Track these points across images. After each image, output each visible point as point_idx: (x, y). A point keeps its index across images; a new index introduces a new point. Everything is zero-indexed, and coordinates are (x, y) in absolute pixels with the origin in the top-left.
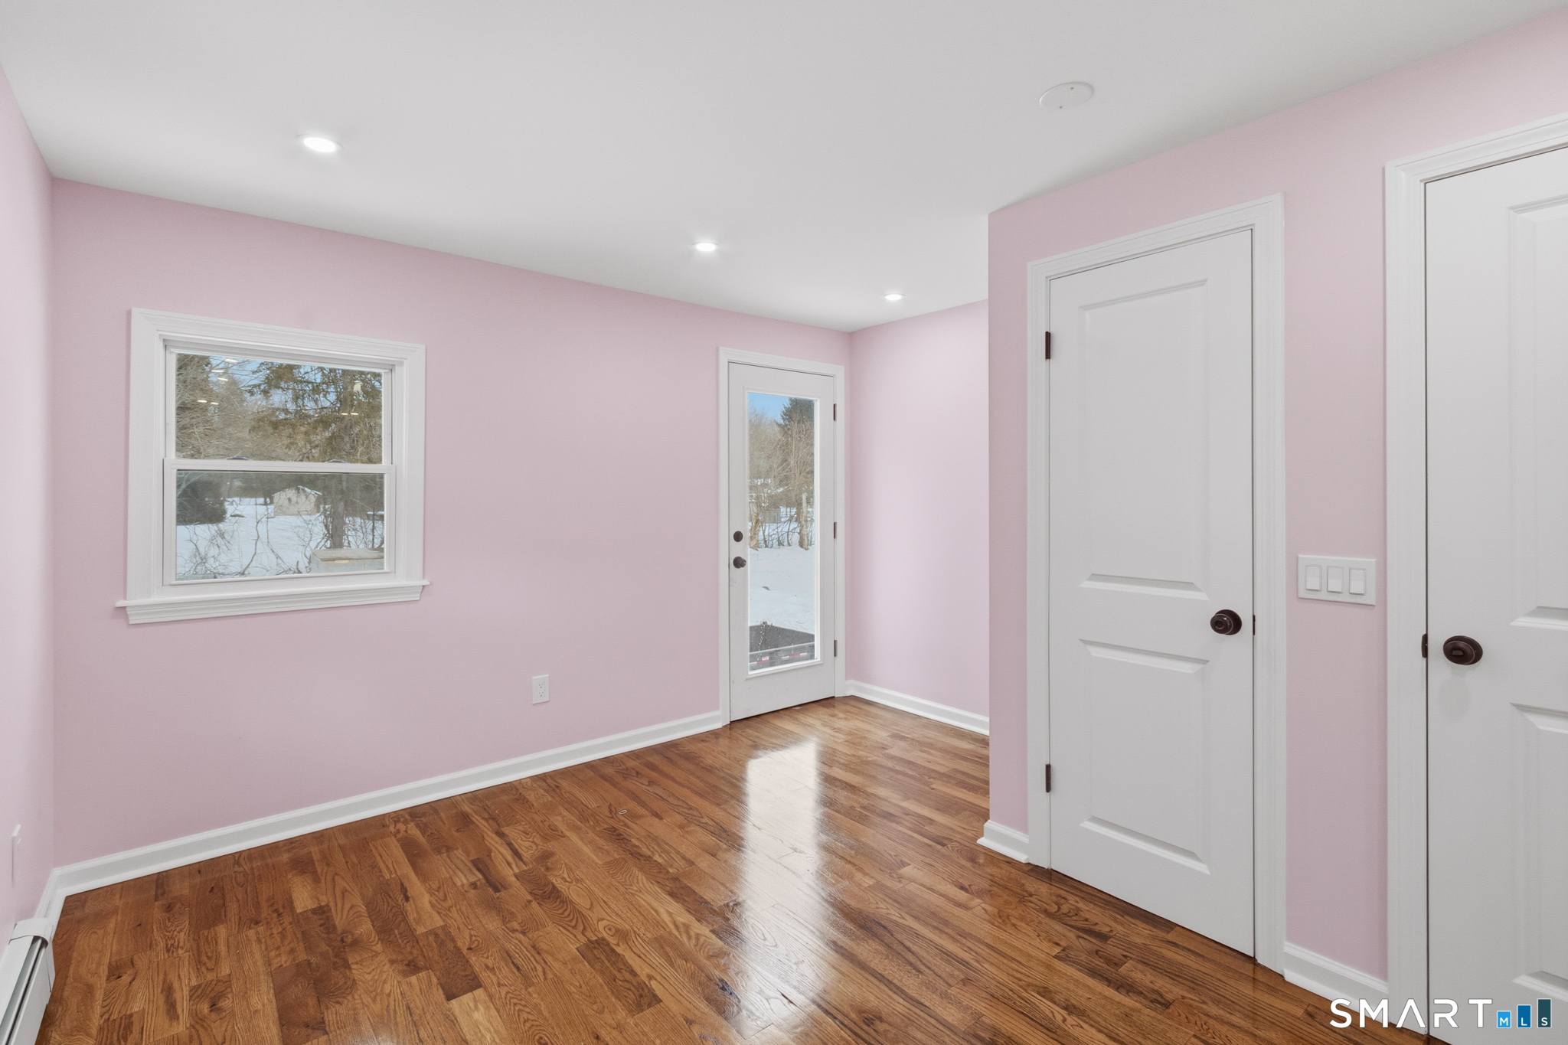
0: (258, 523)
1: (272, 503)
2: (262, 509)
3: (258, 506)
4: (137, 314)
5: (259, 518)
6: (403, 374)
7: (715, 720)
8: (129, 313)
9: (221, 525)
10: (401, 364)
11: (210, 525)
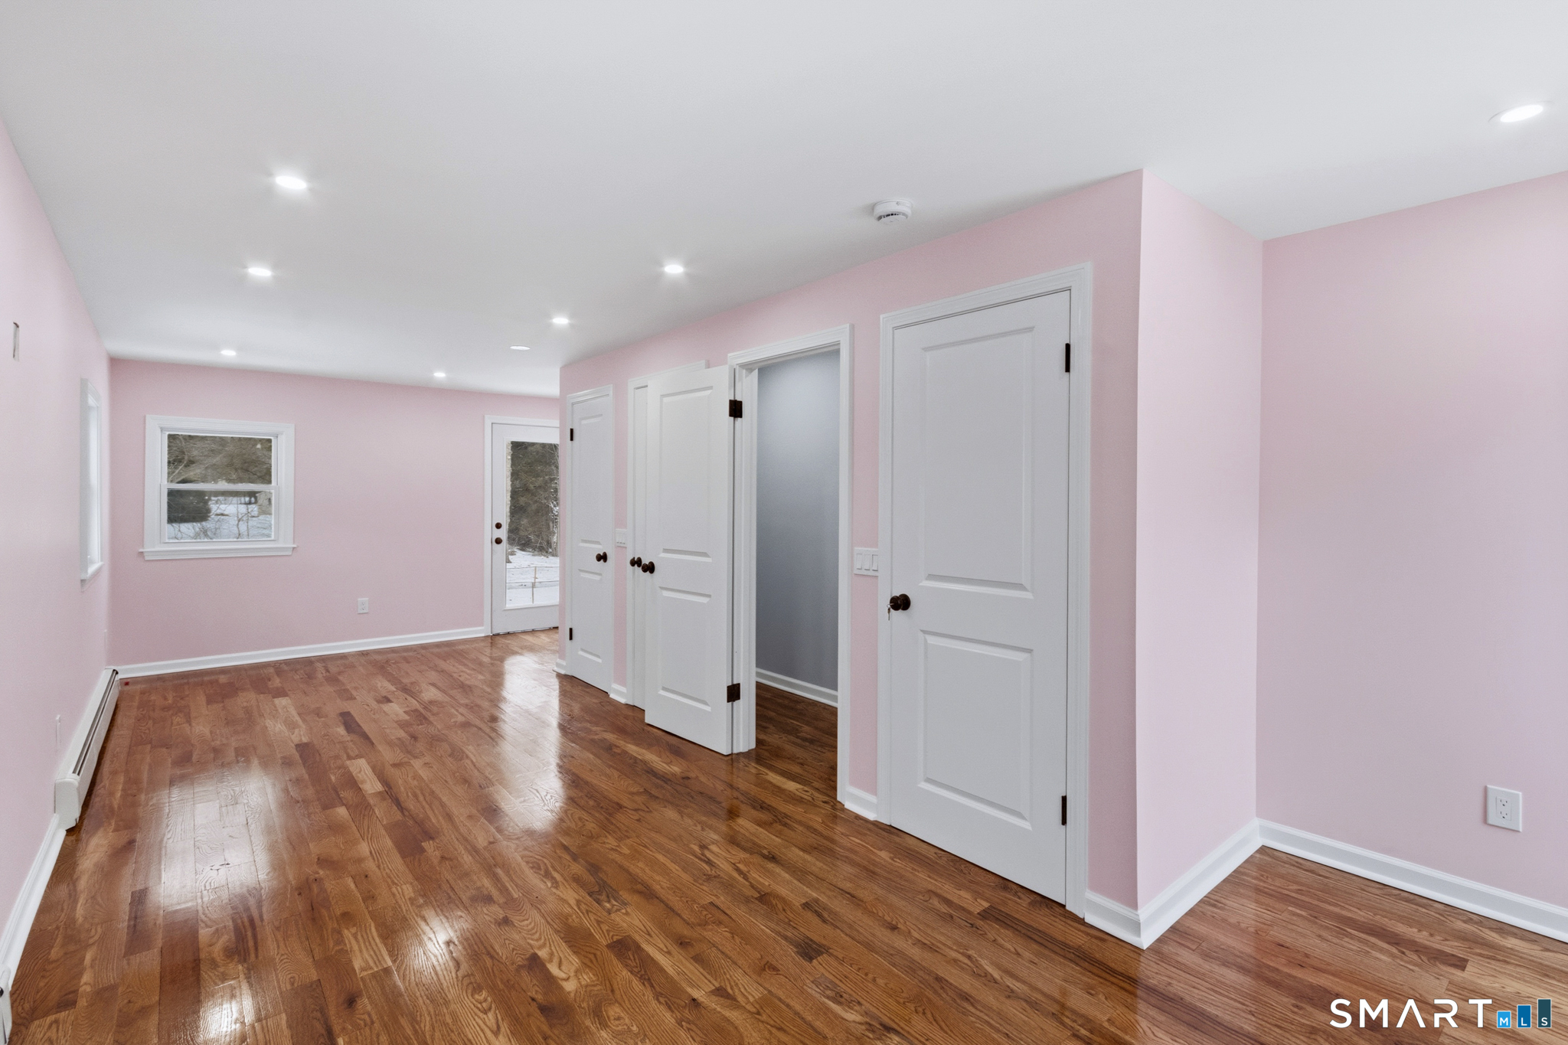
0: (239, 521)
1: (256, 502)
2: (243, 509)
3: (239, 506)
4: (148, 417)
5: (240, 517)
6: (282, 439)
7: (481, 631)
8: (145, 417)
9: (204, 523)
10: (282, 434)
11: (195, 524)
